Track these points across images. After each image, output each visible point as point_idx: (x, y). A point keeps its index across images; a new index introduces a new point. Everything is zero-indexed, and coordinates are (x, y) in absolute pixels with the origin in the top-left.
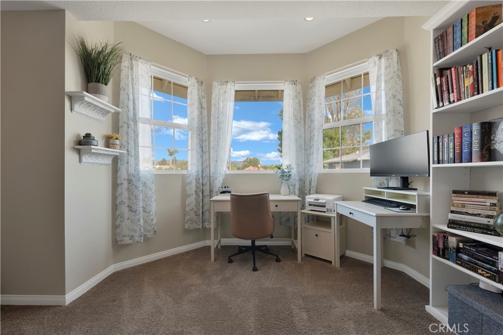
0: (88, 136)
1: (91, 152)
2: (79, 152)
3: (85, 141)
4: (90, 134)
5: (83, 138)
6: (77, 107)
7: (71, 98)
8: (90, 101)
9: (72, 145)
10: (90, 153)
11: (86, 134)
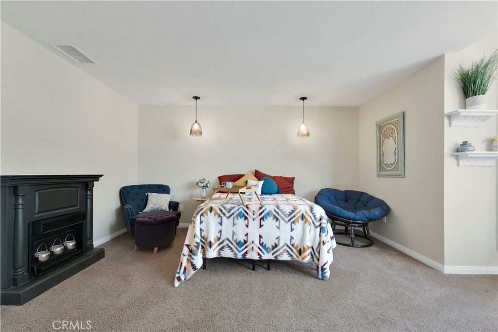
0: (465, 143)
1: (468, 157)
2: (457, 157)
3: (462, 149)
4: (466, 142)
5: (460, 146)
6: (454, 123)
7: (449, 117)
8: (466, 114)
9: (451, 152)
10: (466, 157)
11: (464, 143)
